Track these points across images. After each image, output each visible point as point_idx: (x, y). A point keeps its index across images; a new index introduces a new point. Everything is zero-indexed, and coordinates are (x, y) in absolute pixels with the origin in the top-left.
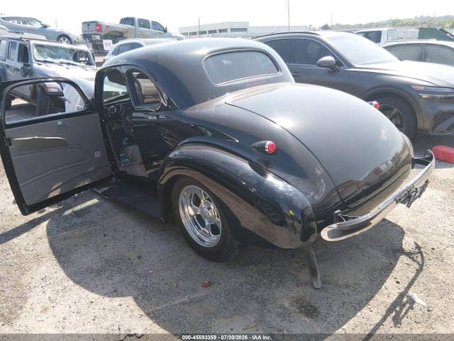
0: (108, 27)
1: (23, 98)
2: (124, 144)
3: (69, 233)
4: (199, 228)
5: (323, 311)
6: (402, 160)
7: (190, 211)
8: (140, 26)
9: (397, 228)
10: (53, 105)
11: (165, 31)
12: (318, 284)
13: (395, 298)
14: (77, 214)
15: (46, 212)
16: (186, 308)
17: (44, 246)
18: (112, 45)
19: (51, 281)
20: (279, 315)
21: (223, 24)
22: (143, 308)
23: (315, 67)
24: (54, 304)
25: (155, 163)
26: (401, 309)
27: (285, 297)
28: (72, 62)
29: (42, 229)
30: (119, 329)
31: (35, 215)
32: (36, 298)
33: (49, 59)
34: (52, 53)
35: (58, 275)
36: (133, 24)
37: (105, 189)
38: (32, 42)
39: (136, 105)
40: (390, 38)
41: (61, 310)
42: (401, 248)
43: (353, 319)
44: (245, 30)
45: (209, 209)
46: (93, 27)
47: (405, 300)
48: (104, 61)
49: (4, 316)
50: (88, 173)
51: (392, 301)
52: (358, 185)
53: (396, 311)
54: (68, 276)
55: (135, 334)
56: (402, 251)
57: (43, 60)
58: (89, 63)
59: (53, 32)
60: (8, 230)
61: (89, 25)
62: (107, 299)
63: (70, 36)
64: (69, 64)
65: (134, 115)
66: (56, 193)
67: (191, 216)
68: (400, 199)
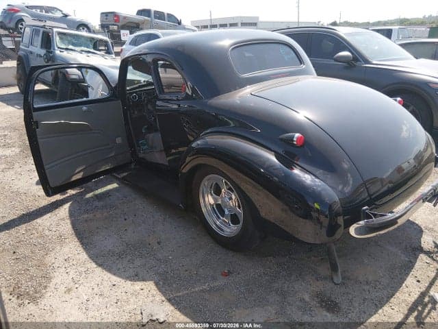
0: (125, 18)
1: (44, 83)
2: (144, 131)
3: (91, 216)
4: (219, 218)
5: (344, 306)
6: (425, 158)
7: (210, 200)
8: (156, 17)
9: (415, 227)
10: (73, 91)
11: (179, 23)
12: (338, 279)
13: (416, 296)
14: (99, 197)
15: (68, 195)
16: (207, 296)
17: (67, 227)
18: (129, 35)
19: (75, 262)
20: (299, 308)
21: (233, 18)
22: (164, 293)
23: (333, 62)
24: (77, 286)
25: (173, 151)
26: (423, 309)
27: (305, 290)
28: (92, 50)
29: (64, 210)
30: (142, 313)
31: (58, 197)
32: (60, 278)
33: (71, 47)
34: (74, 41)
35: (81, 256)
36: (149, 16)
37: (125, 174)
38: (55, 30)
39: (160, 93)
40: (401, 36)
41: (84, 292)
42: (421, 246)
43: (375, 316)
44: (255, 24)
45: (231, 199)
46: (111, 18)
47: (427, 299)
48: (122, 50)
49: (29, 294)
50: (109, 158)
51: (413, 300)
52: (382, 183)
53: (418, 310)
54: (90, 258)
55: (157, 319)
56: (421, 250)
57: (65, 47)
58: (108, 52)
59: (74, 22)
60: (31, 210)
61: (107, 16)
62: (129, 283)
63: (89, 25)
64: (89, 52)
65: (158, 103)
66: (79, 176)
67: (210, 204)
68: (426, 198)
